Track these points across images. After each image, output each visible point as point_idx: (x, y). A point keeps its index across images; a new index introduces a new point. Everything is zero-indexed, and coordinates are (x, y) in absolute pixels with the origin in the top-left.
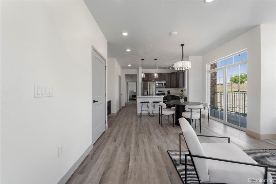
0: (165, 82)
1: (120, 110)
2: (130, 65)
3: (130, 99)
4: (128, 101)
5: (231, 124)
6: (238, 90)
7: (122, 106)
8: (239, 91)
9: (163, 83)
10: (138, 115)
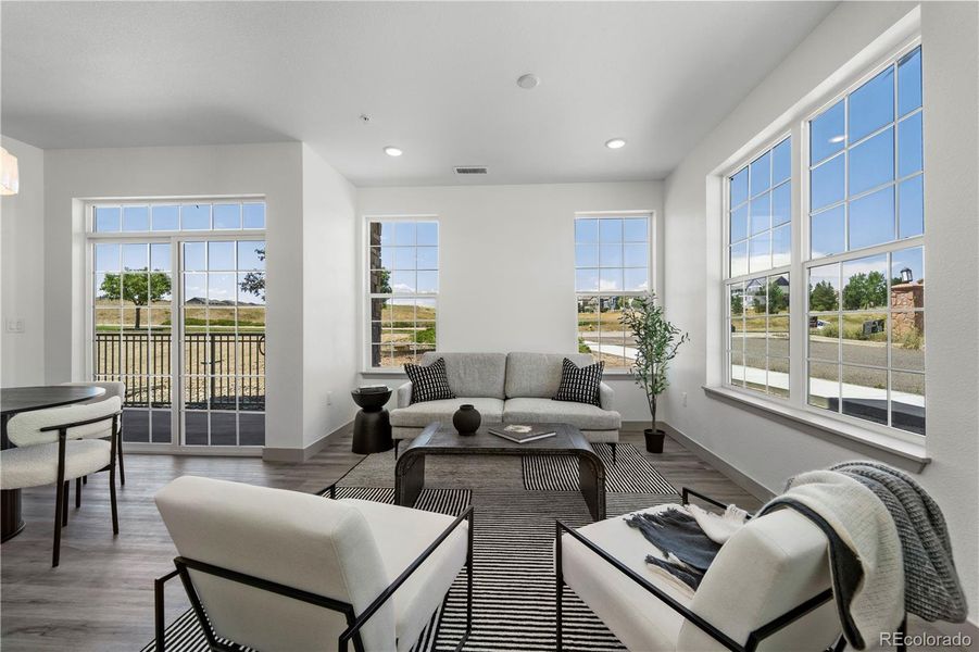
5: (210, 448)
6: (133, 326)
8: (137, 325)
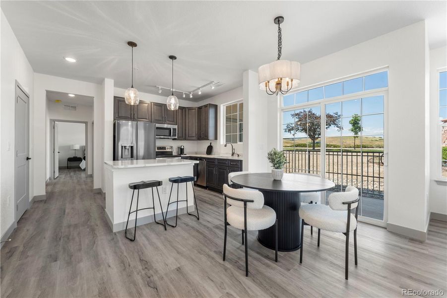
0: (176, 127)
1: (22, 220)
2: (71, 60)
3: (60, 168)
4: (57, 174)
7: (35, 197)
9: (170, 129)
10: (115, 230)
